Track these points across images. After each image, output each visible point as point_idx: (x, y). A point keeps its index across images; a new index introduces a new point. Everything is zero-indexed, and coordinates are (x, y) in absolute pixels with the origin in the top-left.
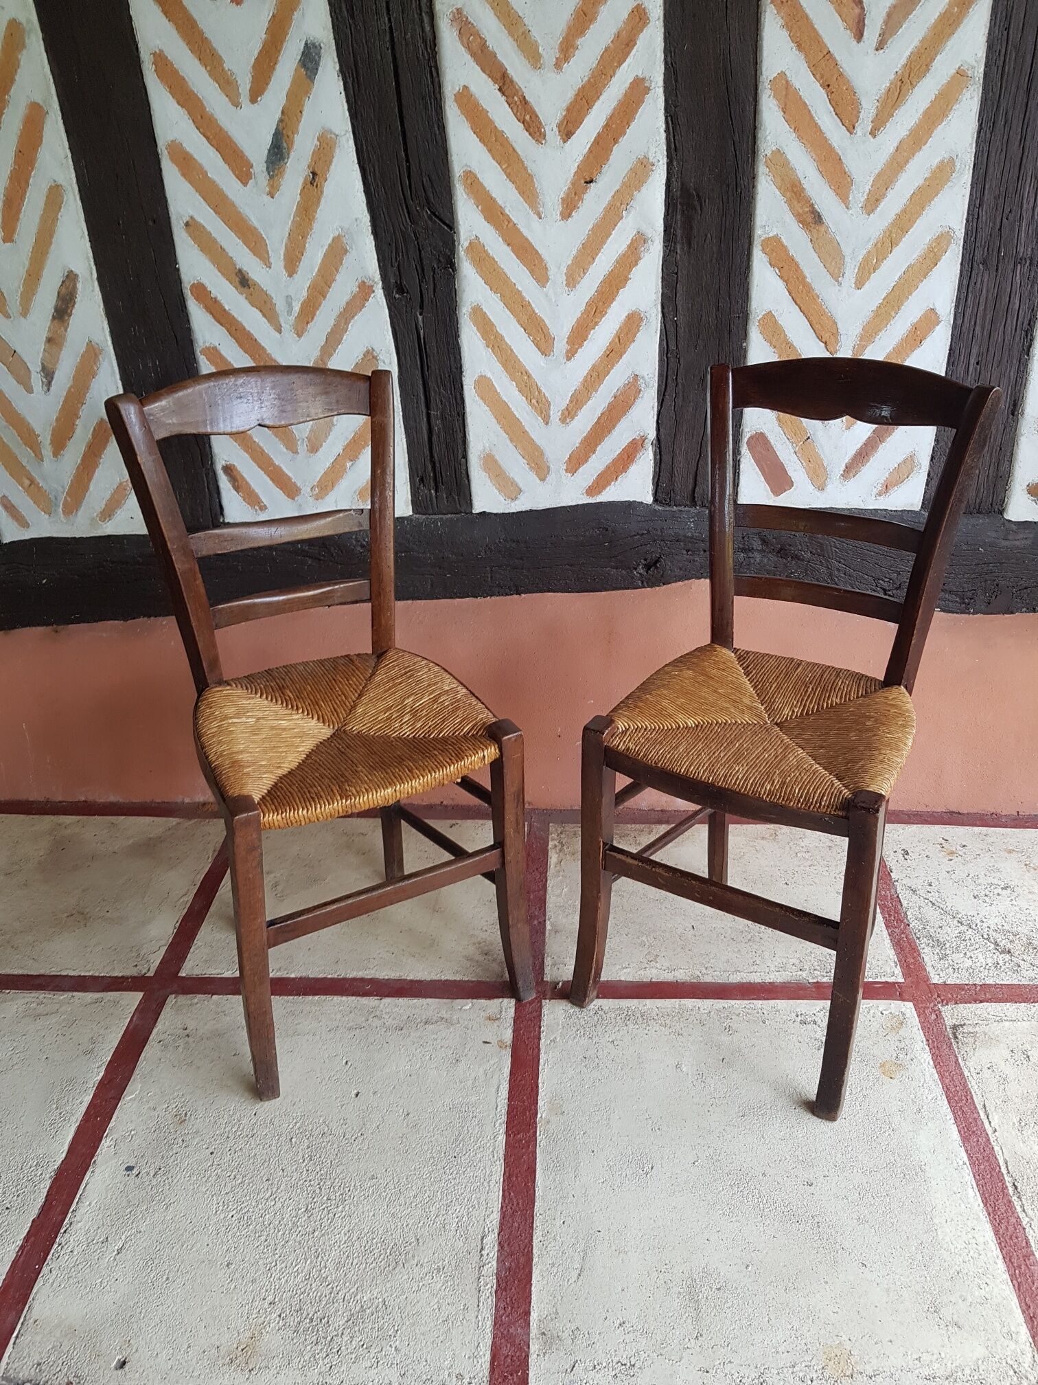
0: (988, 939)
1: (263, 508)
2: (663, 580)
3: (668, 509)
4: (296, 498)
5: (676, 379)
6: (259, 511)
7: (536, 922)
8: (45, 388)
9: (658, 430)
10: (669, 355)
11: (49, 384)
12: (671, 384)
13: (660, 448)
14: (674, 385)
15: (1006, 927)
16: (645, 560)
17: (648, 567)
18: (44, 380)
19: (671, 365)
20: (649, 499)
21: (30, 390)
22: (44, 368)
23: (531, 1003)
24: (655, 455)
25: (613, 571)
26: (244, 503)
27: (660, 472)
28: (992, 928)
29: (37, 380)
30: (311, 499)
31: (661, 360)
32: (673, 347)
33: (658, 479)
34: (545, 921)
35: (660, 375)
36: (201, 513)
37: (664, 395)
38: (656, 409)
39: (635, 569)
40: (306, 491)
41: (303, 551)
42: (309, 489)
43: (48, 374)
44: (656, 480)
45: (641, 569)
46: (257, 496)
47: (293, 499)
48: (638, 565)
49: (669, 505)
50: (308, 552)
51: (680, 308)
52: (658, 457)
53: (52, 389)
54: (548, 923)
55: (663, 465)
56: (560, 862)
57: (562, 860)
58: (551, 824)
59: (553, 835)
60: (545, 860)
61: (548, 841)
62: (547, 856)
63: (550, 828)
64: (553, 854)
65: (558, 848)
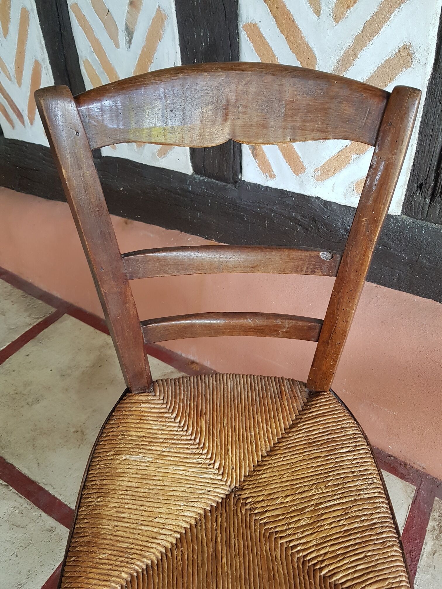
56: (434, 554)
57: (436, 551)
58: (436, 498)
59: (435, 514)
60: (420, 544)
61: (429, 519)
62: (424, 539)
63: (435, 503)
64: (429, 539)
65: (436, 533)
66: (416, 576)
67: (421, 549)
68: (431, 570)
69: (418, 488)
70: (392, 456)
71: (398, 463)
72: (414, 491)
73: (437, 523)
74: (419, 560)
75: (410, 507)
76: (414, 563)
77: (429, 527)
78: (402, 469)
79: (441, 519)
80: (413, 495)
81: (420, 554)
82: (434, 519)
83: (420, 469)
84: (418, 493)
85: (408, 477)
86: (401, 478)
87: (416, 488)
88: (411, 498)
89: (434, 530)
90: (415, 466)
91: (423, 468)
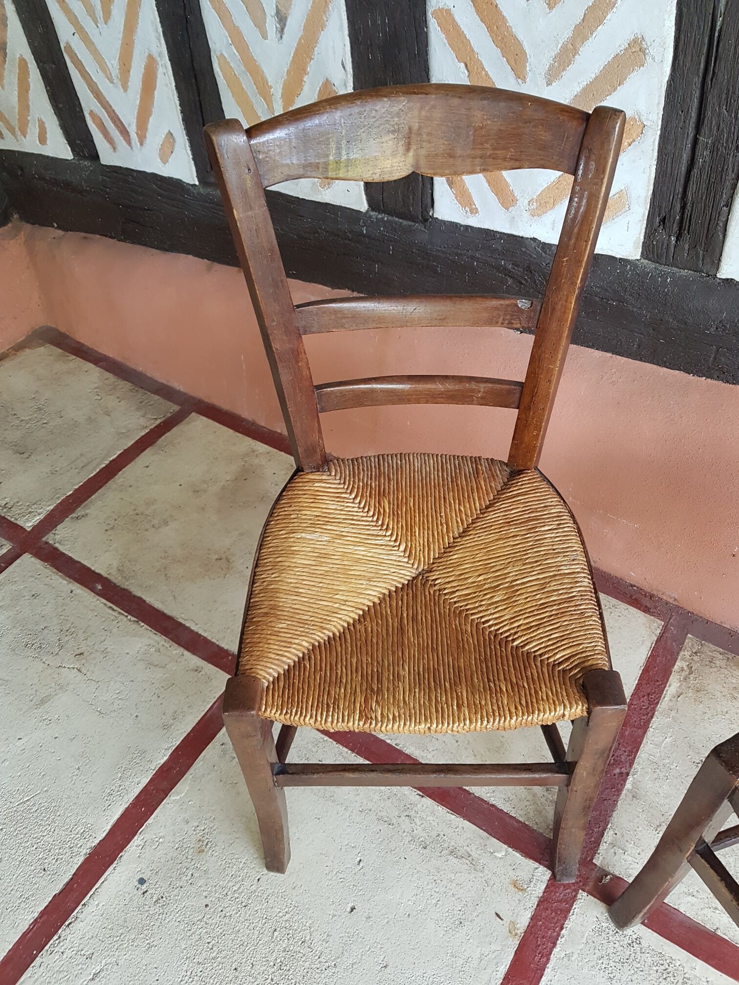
1: (474, 211)
4: (510, 209)
6: (469, 214)
7: (617, 771)
8: (279, 35)
11: (282, 31)
18: (278, 25)
21: (265, 37)
22: (278, 12)
23: (567, 886)
26: (456, 201)
29: (271, 24)
30: (526, 215)
34: (628, 774)
36: (411, 201)
40: (523, 202)
41: (505, 269)
42: (526, 202)
43: (282, 19)
46: (469, 196)
47: (507, 209)
50: (510, 272)
53: (284, 37)
54: (630, 779)
56: (679, 697)
57: (682, 694)
58: (689, 635)
59: (686, 653)
60: (662, 686)
61: (677, 658)
62: (668, 680)
63: (687, 641)
64: (675, 680)
65: (684, 674)
66: (654, 719)
67: (663, 691)
68: (673, 713)
69: (666, 624)
70: (635, 586)
71: (642, 594)
72: (661, 627)
73: (688, 663)
74: (658, 702)
75: (653, 645)
76: (652, 706)
77: (676, 667)
78: (646, 602)
79: (692, 659)
80: (659, 631)
81: (661, 697)
82: (682, 659)
83: (671, 601)
84: (665, 629)
85: (654, 610)
86: (644, 611)
87: (663, 623)
88: (656, 635)
89: (682, 671)
90: (665, 598)
91: (675, 600)
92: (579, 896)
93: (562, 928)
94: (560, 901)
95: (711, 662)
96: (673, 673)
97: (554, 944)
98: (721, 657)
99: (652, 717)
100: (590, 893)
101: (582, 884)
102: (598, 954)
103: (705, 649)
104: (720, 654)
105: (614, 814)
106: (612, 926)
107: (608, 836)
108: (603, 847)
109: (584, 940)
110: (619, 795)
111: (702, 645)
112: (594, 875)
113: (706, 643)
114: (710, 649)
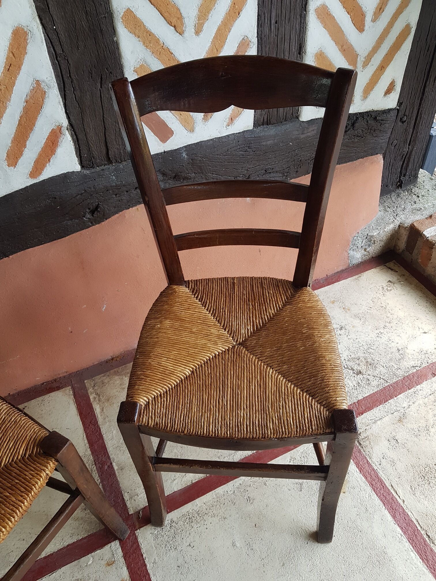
0: (347, 368)
2: (105, 217)
3: (93, 170)
5: (70, 76)
7: (106, 467)
9: (68, 118)
10: (58, 58)
12: (68, 81)
13: (74, 131)
14: (70, 81)
15: (353, 356)
16: (89, 209)
17: (92, 212)
19: (63, 67)
20: (77, 168)
23: (129, 538)
24: (72, 136)
25: (69, 223)
27: (79, 147)
28: (346, 359)
31: (53, 64)
32: (59, 51)
33: (80, 152)
34: (111, 464)
35: (57, 76)
37: (65, 91)
38: (62, 103)
39: (84, 216)
44: (78, 154)
45: (88, 216)
48: (85, 214)
49: (93, 167)
51: (55, 17)
52: (75, 137)
54: (114, 464)
55: (80, 141)
56: (103, 411)
57: (103, 408)
58: (85, 381)
59: (90, 390)
60: (93, 413)
61: (89, 396)
62: (93, 408)
63: (86, 384)
64: (96, 405)
65: (97, 399)
66: (102, 430)
67: (95, 415)
68: (107, 419)
69: (72, 386)
70: (44, 383)
71: (50, 384)
72: (71, 389)
73: (95, 393)
74: (97, 421)
75: (74, 400)
76: (96, 425)
77: (92, 400)
78: (55, 385)
79: (95, 390)
80: (71, 392)
81: (96, 418)
82: (91, 394)
83: (65, 374)
84: (73, 389)
85: (62, 385)
86: (58, 390)
87: (70, 387)
88: (72, 395)
89: (95, 398)
90: (61, 376)
91: (66, 372)
92: (137, 534)
93: (142, 556)
94: (132, 546)
95: (103, 383)
96: (93, 403)
97: (145, 566)
98: (105, 378)
99: (100, 430)
100: (140, 528)
101: (134, 528)
102: (163, 546)
103: (96, 380)
104: (104, 377)
105: (121, 485)
106: (159, 529)
107: (126, 497)
108: (128, 504)
109: (154, 548)
110: (116, 476)
111: (94, 380)
112: (135, 519)
113: (95, 378)
114: (98, 379)
